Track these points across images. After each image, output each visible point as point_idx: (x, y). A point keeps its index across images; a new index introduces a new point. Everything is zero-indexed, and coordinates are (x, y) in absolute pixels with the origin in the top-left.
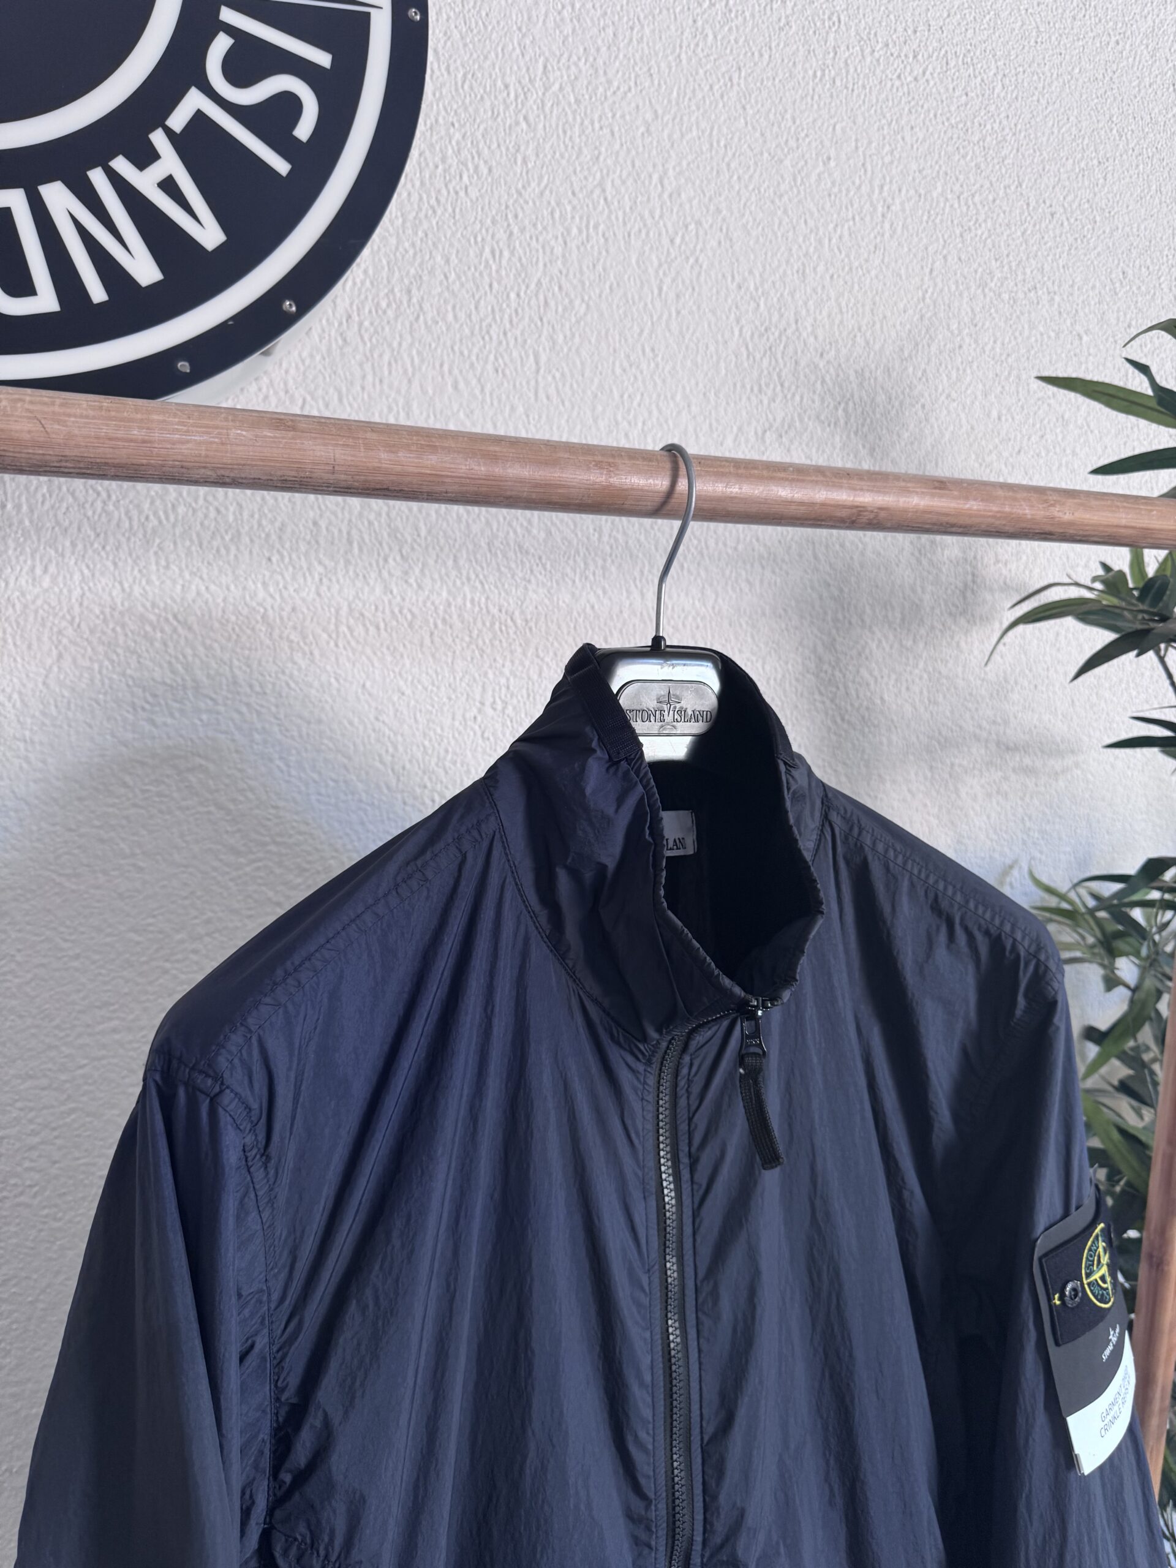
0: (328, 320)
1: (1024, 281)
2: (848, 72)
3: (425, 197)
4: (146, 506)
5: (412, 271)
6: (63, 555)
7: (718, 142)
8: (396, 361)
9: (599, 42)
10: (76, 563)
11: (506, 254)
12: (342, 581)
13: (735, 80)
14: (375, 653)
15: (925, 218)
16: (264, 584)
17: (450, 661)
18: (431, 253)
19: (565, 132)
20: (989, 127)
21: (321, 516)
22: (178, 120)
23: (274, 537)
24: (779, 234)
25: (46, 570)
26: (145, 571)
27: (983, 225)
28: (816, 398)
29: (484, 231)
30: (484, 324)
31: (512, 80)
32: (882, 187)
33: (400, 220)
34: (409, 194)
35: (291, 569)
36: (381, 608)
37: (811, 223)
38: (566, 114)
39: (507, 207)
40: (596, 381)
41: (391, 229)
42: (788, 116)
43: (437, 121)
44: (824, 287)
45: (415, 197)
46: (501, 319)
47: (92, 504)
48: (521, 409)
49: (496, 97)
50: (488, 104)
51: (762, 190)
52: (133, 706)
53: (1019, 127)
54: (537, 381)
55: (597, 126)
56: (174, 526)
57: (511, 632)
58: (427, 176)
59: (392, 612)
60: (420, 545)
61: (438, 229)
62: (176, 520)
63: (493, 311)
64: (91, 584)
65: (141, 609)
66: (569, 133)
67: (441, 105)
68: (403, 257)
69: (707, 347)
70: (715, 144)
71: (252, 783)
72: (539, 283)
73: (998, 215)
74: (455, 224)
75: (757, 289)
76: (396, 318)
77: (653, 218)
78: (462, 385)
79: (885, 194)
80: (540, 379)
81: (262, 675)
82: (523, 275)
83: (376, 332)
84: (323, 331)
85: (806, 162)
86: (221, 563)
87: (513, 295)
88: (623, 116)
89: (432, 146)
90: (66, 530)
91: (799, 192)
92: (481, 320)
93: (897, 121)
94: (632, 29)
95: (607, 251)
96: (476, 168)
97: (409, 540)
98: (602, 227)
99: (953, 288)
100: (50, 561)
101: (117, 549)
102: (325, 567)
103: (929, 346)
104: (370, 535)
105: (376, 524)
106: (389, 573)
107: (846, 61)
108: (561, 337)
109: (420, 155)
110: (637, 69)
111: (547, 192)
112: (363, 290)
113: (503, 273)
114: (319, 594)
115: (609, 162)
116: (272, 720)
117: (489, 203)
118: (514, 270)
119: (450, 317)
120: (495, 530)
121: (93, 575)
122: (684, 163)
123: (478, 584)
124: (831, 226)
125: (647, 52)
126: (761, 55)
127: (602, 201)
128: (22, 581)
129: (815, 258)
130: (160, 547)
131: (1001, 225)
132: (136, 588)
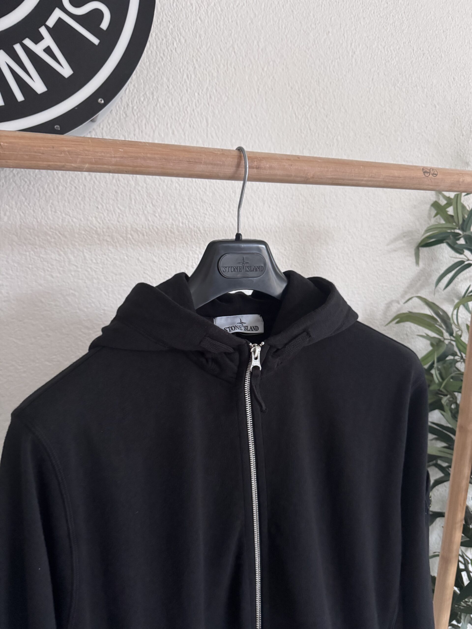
0: (119, 107)
1: (412, 82)
3: (158, 53)
4: (46, 186)
5: (154, 85)
6: (12, 208)
7: (282, 26)
8: (148, 123)
10: (18, 211)
11: (193, 76)
12: (128, 215)
14: (142, 245)
15: (370, 57)
16: (95, 217)
17: (174, 248)
18: (161, 77)
19: (217, 24)
20: (397, 17)
21: (118, 189)
22: (51, 22)
23: (99, 199)
24: (308, 65)
25: (5, 214)
26: (46, 214)
27: (394, 60)
28: (325, 135)
29: (183, 67)
30: (185, 107)
32: (351, 44)
33: (148, 63)
34: (152, 52)
35: (106, 211)
36: (144, 227)
37: (322, 60)
38: (217, 16)
39: (193, 56)
40: (232, 129)
41: (144, 67)
42: (311, 14)
43: (162, 20)
44: (327, 87)
45: (154, 53)
46: (192, 104)
47: (23, 187)
49: (187, 9)
50: (184, 12)
51: (301, 47)
52: (44, 269)
53: (409, 17)
54: (207, 130)
55: (230, 21)
56: (58, 195)
57: (199, 235)
58: (159, 44)
59: (149, 228)
60: (160, 200)
61: (164, 66)
62: (59, 192)
63: (188, 101)
64: (24, 220)
65: (45, 229)
66: (218, 24)
67: (164, 13)
68: (150, 79)
69: (278, 114)
70: (280, 27)
71: (94, 300)
72: (207, 89)
73: (401, 54)
74: (171, 64)
75: (299, 89)
76: (148, 105)
77: (255, 59)
78: (176, 132)
79: (353, 47)
80: (209, 129)
81: (96, 256)
82: (201, 85)
83: (139, 111)
84: (117, 111)
85: (319, 34)
86: (77, 209)
87: (196, 94)
88: (241, 16)
89: (161, 31)
90: (13, 198)
91: (316, 46)
92: (183, 105)
93: (357, 15)
95: (236, 74)
96: (180, 40)
97: (155, 198)
98: (233, 64)
99: (382, 86)
100: (7, 210)
101: (35, 204)
102: (121, 210)
103: (372, 111)
104: (139, 196)
105: (141, 191)
106: (148, 212)
108: (217, 111)
109: (156, 35)
111: (210, 49)
112: (133, 93)
113: (192, 85)
114: (119, 222)
115: (236, 36)
116: (101, 274)
117: (185, 55)
118: (197, 84)
119: (170, 104)
120: (191, 192)
121: (25, 216)
122: (268, 36)
123: (185, 216)
124: (330, 62)
127: (233, 53)
129: (323, 75)
130: (52, 204)
131: (402, 59)
132: (43, 221)
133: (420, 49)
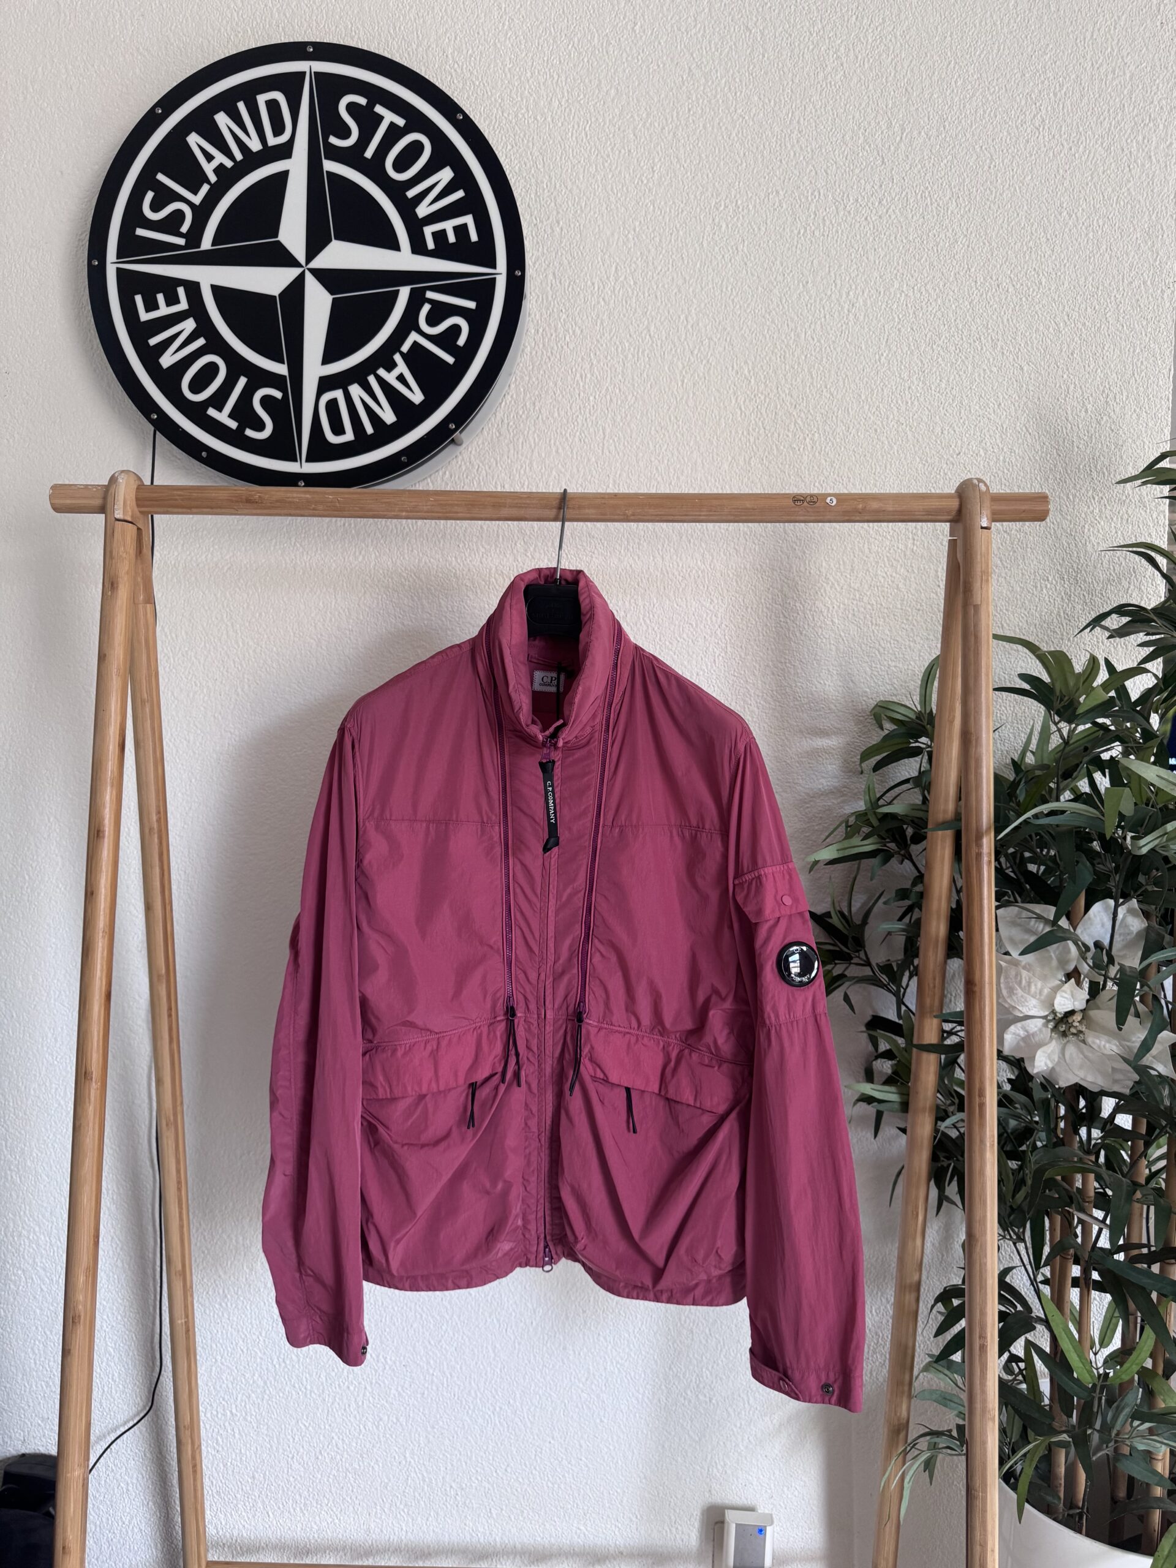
2: (824, 225)
5: (537, 393)
6: (367, 546)
7: (727, 288)
9: (650, 247)
11: (589, 376)
13: (740, 249)
15: (884, 306)
16: (455, 557)
19: (626, 302)
20: (942, 236)
22: (405, 348)
23: (461, 535)
24: (768, 336)
25: (360, 553)
26: (402, 553)
29: (577, 365)
31: (596, 280)
32: (848, 294)
37: (792, 325)
40: (639, 440)
44: (799, 363)
45: (540, 353)
48: (593, 459)
49: (587, 291)
50: (582, 295)
51: (757, 311)
55: (647, 294)
63: (580, 408)
64: (379, 559)
65: (400, 570)
66: (629, 302)
69: (713, 412)
70: (724, 290)
72: (607, 389)
75: (749, 372)
76: (527, 418)
77: (680, 341)
78: (560, 450)
79: (851, 297)
88: (663, 286)
89: (550, 324)
90: (369, 535)
94: (671, 234)
96: (574, 332)
98: (647, 352)
103: (882, 390)
107: (824, 219)
108: (619, 417)
110: (674, 257)
111: (615, 338)
117: (580, 349)
122: (703, 305)
125: (680, 245)
126: (760, 229)
127: (648, 337)
128: (351, 558)
129: (794, 347)
130: (409, 541)
131: (950, 300)
132: (398, 561)
133: (991, 278)
